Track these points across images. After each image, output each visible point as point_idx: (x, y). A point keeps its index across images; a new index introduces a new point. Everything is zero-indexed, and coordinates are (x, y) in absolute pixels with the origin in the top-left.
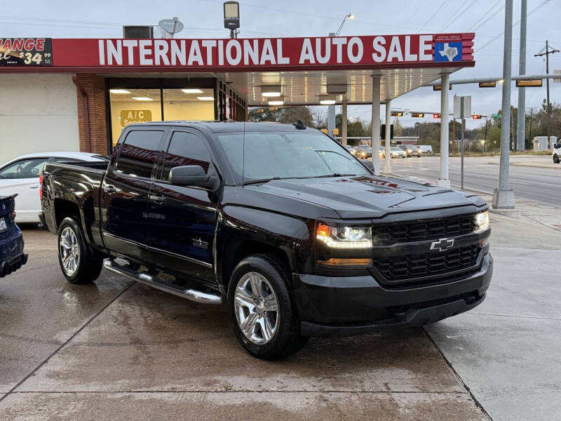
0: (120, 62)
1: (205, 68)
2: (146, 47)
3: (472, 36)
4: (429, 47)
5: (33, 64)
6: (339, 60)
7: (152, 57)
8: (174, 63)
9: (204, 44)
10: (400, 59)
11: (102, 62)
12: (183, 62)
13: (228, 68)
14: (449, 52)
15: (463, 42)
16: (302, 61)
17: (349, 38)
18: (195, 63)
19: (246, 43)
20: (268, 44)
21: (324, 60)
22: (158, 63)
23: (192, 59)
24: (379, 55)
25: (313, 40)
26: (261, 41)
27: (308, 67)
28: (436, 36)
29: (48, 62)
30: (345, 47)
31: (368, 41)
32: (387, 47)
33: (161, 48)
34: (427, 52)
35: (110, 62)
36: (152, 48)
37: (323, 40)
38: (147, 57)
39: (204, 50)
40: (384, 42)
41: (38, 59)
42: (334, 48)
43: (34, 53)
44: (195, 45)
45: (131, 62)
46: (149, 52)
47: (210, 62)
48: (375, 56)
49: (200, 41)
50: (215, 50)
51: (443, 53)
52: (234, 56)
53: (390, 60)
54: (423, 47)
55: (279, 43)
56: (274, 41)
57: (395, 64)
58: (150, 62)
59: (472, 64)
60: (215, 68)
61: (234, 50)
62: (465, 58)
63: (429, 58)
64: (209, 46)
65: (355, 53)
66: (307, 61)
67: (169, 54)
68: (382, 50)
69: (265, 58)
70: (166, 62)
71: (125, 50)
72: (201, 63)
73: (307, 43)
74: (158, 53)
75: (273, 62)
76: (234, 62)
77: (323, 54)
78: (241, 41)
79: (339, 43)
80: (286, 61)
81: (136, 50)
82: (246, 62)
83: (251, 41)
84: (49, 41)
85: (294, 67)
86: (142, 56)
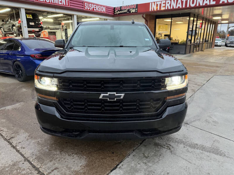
1: (182, 9)
2: (163, 3)
5: (133, 12)
7: (165, 6)
8: (172, 8)
11: (150, 10)
12: (175, 7)
13: (190, 8)
16: (221, 2)
18: (179, 7)
21: (231, 1)
22: (166, 8)
23: (178, 5)
27: (223, 4)
29: (136, 11)
33: (168, 3)
35: (153, 10)
36: (165, 3)
39: (182, 2)
41: (134, 11)
43: (133, 9)
44: (179, 1)
45: (159, 9)
46: (164, 5)
47: (184, 6)
50: (186, 2)
52: (193, 3)
58: (164, 9)
60: (186, 8)
61: (193, 1)
66: (223, 2)
67: (170, 5)
69: (205, 2)
70: (169, 8)
71: (157, 5)
72: (181, 7)
74: (167, 5)
75: (208, 4)
76: (192, 5)
80: (214, 3)
81: (160, 5)
82: (198, 5)
84: (137, 5)
86: (162, 7)
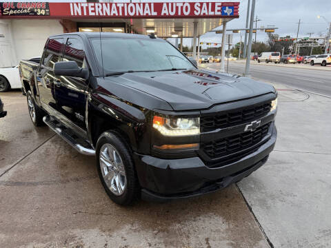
0: (80, 14)
1: (119, 17)
2: (92, 7)
3: (238, 3)
4: (220, 8)
5: (41, 15)
6: (179, 14)
7: (94, 11)
8: (105, 14)
9: (118, 5)
10: (207, 14)
11: (72, 14)
12: (109, 14)
13: (129, 17)
14: (228, 11)
15: (234, 6)
16: (162, 14)
17: (184, 3)
18: (114, 14)
19: (137, 5)
20: (147, 6)
21: (172, 14)
22: (97, 14)
23: (113, 12)
24: (197, 11)
25: (168, 4)
26: (144, 4)
27: (165, 17)
28: (223, 3)
29: (48, 14)
30: (182, 7)
31: (192, 5)
32: (201, 8)
33: (99, 7)
34: (218, 11)
35: (76, 14)
36: (94, 7)
37: (172, 4)
38: (92, 11)
39: (118, 8)
40: (199, 5)
41: (43, 12)
42: (177, 8)
43: (41, 9)
44: (114, 5)
45: (85, 14)
46: (93, 9)
47: (121, 14)
48: (195, 12)
49: (116, 4)
50: (123, 8)
51: (225, 11)
52: (132, 11)
53: (202, 14)
54: (217, 8)
55: (152, 5)
56: (150, 4)
57: (205, 16)
58: (93, 14)
59: (238, 17)
60: (123, 17)
61: (131, 8)
62: (235, 14)
63: (219, 13)
64: (120, 6)
65: (187, 11)
66: (165, 14)
67: (102, 10)
68: (199, 9)
69: (146, 12)
70: (101, 14)
71: (82, 8)
72: (117, 14)
73: (165, 5)
74: (97, 9)
75: (150, 14)
76: (132, 14)
77: (172, 11)
78: (135, 4)
79: (180, 5)
80: (155, 14)
81: (87, 8)
82: (137, 14)
83: (139, 4)
84: (47, 4)
85: (159, 17)
86: (90, 11)
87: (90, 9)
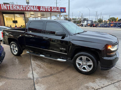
0: (6, 9)
2: (12, 6)
3: (65, 8)
4: (60, 9)
6: (47, 10)
7: (13, 8)
8: (17, 9)
12: (19, 9)
14: (63, 10)
16: (41, 10)
17: (48, 7)
19: (31, 7)
20: (35, 7)
21: (44, 10)
22: (14, 9)
23: (21, 9)
24: (53, 10)
25: (42, 7)
26: (34, 6)
27: (42, 11)
28: (61, 8)
30: (47, 8)
31: (51, 7)
32: (54, 9)
33: (15, 6)
34: (60, 10)
35: (4, 9)
36: (13, 6)
37: (44, 7)
38: (12, 8)
39: (23, 7)
40: (53, 8)
42: (46, 8)
44: (21, 6)
45: (9, 9)
47: (24, 10)
48: (52, 10)
49: (22, 6)
50: (25, 7)
51: (62, 10)
53: (54, 11)
54: (59, 9)
55: (37, 7)
56: (36, 6)
57: (55, 12)
58: (12, 9)
59: (66, 12)
63: (60, 11)
65: (49, 9)
66: (42, 10)
67: (16, 8)
68: (53, 9)
69: (34, 9)
71: (7, 6)
72: (23, 10)
73: (41, 7)
75: (36, 10)
76: (29, 10)
78: (30, 6)
80: (38, 10)
81: (9, 7)
82: (31, 10)
83: (32, 6)
85: (39, 11)
87: (11, 7)
